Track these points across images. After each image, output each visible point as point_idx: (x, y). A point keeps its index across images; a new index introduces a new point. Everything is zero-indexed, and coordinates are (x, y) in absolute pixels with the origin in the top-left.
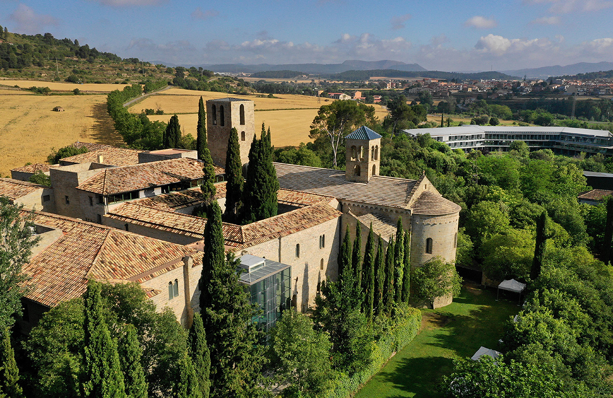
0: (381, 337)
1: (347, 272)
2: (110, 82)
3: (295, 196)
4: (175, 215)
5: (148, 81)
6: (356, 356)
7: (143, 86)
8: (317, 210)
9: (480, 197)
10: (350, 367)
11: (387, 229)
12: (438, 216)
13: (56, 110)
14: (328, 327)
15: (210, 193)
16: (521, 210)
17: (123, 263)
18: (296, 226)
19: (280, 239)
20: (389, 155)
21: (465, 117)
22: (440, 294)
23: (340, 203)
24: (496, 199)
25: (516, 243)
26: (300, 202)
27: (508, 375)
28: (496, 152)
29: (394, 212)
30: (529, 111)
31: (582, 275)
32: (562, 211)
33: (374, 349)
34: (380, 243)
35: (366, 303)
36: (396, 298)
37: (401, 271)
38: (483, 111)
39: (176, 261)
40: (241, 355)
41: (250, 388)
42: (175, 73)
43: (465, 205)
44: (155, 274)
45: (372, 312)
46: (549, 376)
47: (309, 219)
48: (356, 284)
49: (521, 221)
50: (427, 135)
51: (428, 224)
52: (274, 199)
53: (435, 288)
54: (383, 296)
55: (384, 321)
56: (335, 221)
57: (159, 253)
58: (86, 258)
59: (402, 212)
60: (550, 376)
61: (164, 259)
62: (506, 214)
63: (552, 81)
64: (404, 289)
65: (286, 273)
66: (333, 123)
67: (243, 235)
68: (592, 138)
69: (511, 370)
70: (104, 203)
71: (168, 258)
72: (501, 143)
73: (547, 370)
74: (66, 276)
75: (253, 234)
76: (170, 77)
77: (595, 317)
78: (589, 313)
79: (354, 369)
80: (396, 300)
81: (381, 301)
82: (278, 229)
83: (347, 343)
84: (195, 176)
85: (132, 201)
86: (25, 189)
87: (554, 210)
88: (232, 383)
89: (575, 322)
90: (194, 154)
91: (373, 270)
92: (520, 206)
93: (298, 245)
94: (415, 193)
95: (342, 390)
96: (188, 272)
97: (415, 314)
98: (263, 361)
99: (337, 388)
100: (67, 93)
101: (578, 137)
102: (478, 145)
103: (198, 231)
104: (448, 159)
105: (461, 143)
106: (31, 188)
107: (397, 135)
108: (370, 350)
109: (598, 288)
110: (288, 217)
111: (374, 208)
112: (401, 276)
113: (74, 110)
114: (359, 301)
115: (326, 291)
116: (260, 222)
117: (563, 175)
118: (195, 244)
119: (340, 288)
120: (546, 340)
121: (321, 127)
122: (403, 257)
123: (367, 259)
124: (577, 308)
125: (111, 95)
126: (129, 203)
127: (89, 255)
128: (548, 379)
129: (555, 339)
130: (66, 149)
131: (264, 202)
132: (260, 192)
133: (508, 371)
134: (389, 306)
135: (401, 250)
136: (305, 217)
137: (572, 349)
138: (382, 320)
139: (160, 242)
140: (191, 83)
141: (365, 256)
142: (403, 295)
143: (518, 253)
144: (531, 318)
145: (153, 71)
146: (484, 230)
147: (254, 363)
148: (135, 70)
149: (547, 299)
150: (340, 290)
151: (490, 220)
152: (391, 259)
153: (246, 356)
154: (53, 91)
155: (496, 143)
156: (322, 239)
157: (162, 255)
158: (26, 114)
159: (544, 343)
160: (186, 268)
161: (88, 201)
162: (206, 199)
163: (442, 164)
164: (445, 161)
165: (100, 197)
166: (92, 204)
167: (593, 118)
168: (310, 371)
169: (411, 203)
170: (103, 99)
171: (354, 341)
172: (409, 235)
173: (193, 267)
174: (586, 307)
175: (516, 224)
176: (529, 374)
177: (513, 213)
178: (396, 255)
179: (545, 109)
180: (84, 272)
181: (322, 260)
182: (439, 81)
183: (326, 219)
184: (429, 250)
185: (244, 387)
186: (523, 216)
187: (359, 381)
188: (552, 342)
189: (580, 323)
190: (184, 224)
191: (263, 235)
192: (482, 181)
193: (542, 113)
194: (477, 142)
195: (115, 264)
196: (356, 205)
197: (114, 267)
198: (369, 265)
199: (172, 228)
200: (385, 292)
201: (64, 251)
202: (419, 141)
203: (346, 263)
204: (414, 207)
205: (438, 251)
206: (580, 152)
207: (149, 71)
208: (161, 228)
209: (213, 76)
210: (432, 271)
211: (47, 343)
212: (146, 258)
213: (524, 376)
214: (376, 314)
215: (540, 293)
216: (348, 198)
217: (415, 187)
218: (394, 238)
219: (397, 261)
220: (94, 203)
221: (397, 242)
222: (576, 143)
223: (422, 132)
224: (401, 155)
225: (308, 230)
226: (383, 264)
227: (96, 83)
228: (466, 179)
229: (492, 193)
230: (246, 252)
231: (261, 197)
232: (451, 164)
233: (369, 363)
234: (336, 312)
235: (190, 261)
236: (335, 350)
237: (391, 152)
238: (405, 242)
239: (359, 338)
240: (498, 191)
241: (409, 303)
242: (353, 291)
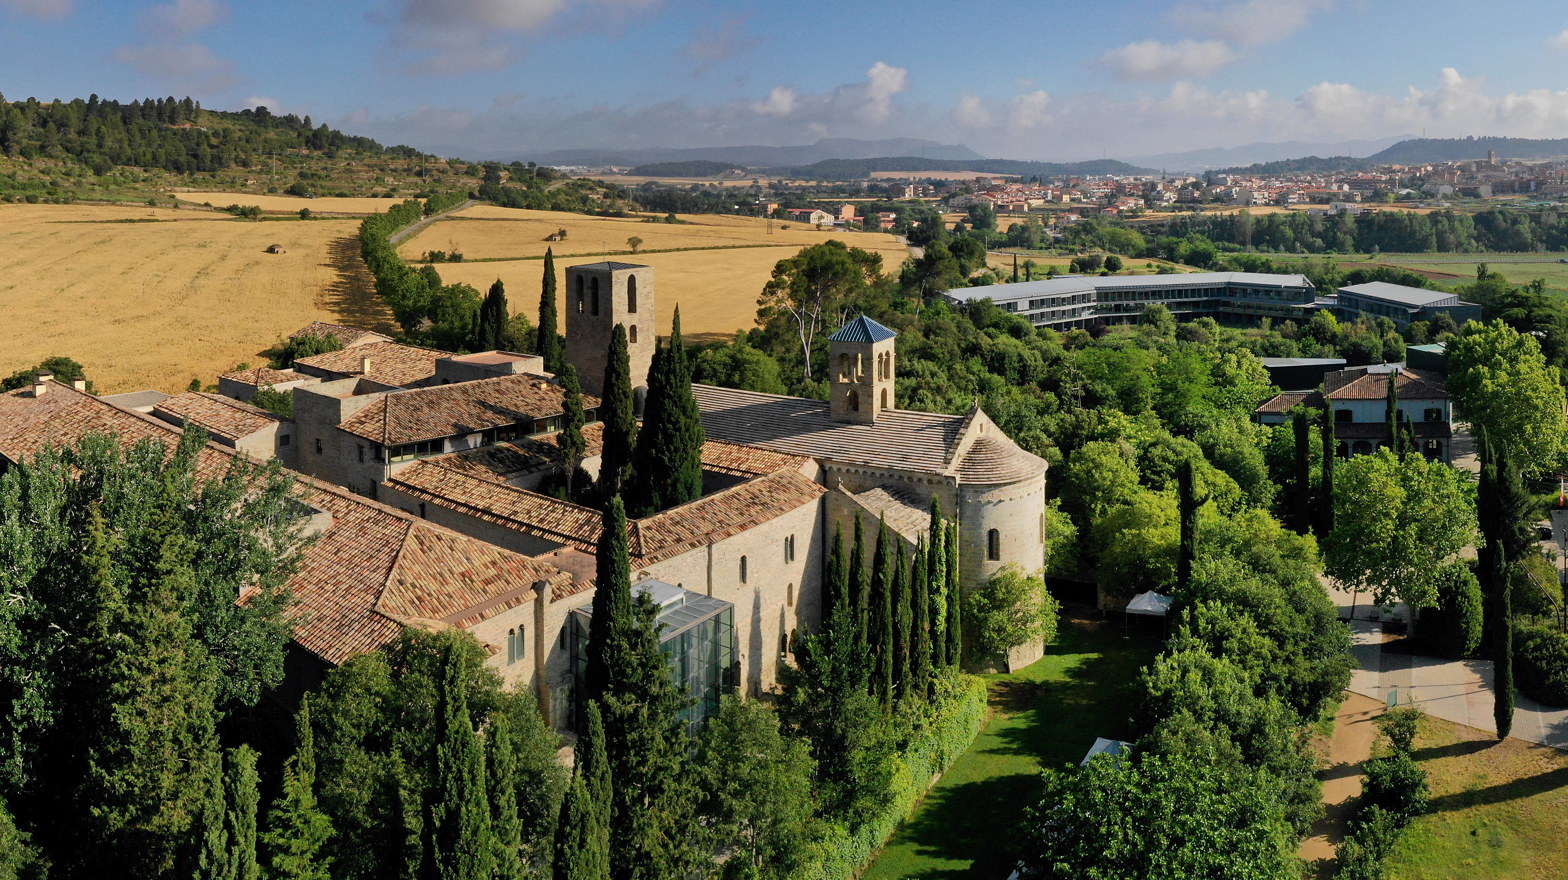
0: (911, 744)
1: (840, 615)
2: (362, 195)
3: (735, 455)
4: (512, 494)
5: (432, 191)
6: (862, 787)
7: (423, 201)
8: (779, 485)
9: (1085, 433)
10: (851, 811)
11: (914, 518)
12: (1006, 484)
13: (271, 250)
14: (807, 729)
15: (573, 451)
16: (1156, 452)
17: (433, 587)
18: (739, 520)
19: (709, 547)
20: (914, 351)
21: (1060, 255)
22: (1019, 641)
23: (822, 467)
24: (1112, 435)
25: (1149, 520)
26: (743, 467)
27: (1138, 785)
28: (1117, 326)
29: (925, 482)
30: (1175, 239)
31: (1258, 566)
32: (1225, 446)
33: (898, 770)
34: (900, 549)
35: (878, 675)
36: (935, 659)
37: (942, 602)
38: (1093, 242)
39: (522, 590)
40: (661, 782)
41: (675, 847)
42: (482, 174)
43: (1058, 452)
44: (487, 612)
45: (891, 694)
46: (1203, 770)
47: (763, 504)
48: (857, 637)
49: (1158, 474)
50: (986, 302)
51: (989, 502)
52: (696, 464)
53: (1010, 629)
54: (911, 656)
55: (915, 709)
56: (811, 508)
57: (492, 572)
58: (374, 571)
59: (939, 482)
60: (1206, 770)
61: (501, 584)
62: (1132, 463)
63: (1211, 178)
64: (950, 639)
65: (724, 619)
66: (802, 294)
67: (642, 540)
68: (1277, 291)
69: (1142, 774)
70: (384, 460)
71: (508, 583)
72: (1127, 309)
73: (1202, 759)
74: (342, 601)
75: (659, 537)
76: (474, 183)
77: (1280, 639)
78: (1272, 635)
79: (860, 816)
80: (935, 664)
81: (906, 667)
82: (705, 527)
83: (844, 762)
84: (544, 412)
85: (431, 458)
86: (252, 421)
87: (1213, 446)
88: (644, 835)
89: (1249, 657)
90: (535, 365)
91: (889, 606)
92: (1154, 445)
93: (743, 559)
94: (962, 442)
95: (838, 864)
96: (542, 613)
97: (974, 688)
98: (696, 797)
99: (827, 860)
100: (288, 217)
101: (1257, 290)
102: (1085, 316)
103: (556, 527)
104: (1026, 353)
105: (1053, 312)
106: (261, 421)
107: (928, 304)
108: (889, 773)
109: (1285, 583)
110: (726, 500)
111: (886, 475)
112: (943, 612)
113: (301, 252)
114: (864, 671)
115: (801, 653)
116: (671, 512)
117: (1230, 370)
118: (552, 554)
119: (827, 646)
120: (1200, 703)
121: (779, 301)
122: (944, 574)
123: (877, 583)
124: (1251, 630)
125: (370, 220)
126: (426, 462)
127: (378, 567)
128: (1202, 777)
129: (1215, 697)
130: (302, 338)
131: (677, 470)
132: (669, 450)
133: (1136, 777)
134: (923, 677)
135: (940, 560)
136: (757, 501)
137: (1245, 710)
138: (911, 708)
139: (495, 550)
140: (513, 195)
141: (873, 578)
142: (948, 650)
143: (1155, 540)
144: (1175, 665)
145: (442, 172)
146: (1094, 498)
147: (682, 800)
148: (408, 171)
149: (1202, 623)
150: (828, 652)
151: (1104, 479)
152: (922, 581)
153: (669, 785)
154: (266, 212)
155: (1118, 308)
156: (790, 543)
157: (499, 577)
158: (223, 258)
159: (1198, 708)
160: (539, 603)
161: (355, 454)
162: (567, 461)
163: (1016, 365)
164: (1021, 359)
165: (377, 448)
166: (361, 460)
167: (1282, 247)
168: (775, 822)
169: (956, 462)
170: (352, 228)
171: (857, 755)
172: (955, 527)
173: (552, 601)
174: (1264, 623)
175: (1153, 481)
176: (1172, 775)
177: (1144, 461)
178: (932, 571)
179: (1203, 233)
180: (371, 599)
181: (790, 586)
182: (1007, 180)
183: (796, 503)
184: (994, 554)
185: (665, 846)
186: (1161, 463)
187: (871, 843)
188: (1211, 704)
189: (1258, 656)
190: (529, 512)
191: (679, 540)
192: (1091, 400)
193: (1198, 243)
194: (1083, 308)
195: (421, 589)
196: (853, 470)
197: (420, 593)
198: (881, 596)
199: (508, 519)
200: (914, 647)
201: (336, 554)
202: (971, 313)
203: (838, 595)
204: (962, 470)
205: (1011, 554)
206: (1260, 318)
207: (434, 173)
208: (486, 518)
209: (555, 178)
210: (1000, 596)
211: (335, 727)
212: (472, 581)
213: (1163, 779)
214: (899, 695)
215: (1192, 611)
216: (836, 457)
217: (962, 431)
218: (927, 535)
219: (934, 584)
220: (366, 458)
221: (933, 544)
222: (1254, 302)
223: (978, 294)
224: (937, 351)
225: (763, 527)
226: (907, 593)
227: (338, 196)
228: (1058, 396)
229: (1106, 423)
230: (646, 574)
231: (670, 460)
232: (1033, 363)
233: (888, 801)
234: (819, 695)
235: (548, 591)
236: (821, 777)
237: (917, 344)
238: (948, 543)
239: (868, 749)
240: (1118, 419)
241: (962, 667)
242: (852, 651)
